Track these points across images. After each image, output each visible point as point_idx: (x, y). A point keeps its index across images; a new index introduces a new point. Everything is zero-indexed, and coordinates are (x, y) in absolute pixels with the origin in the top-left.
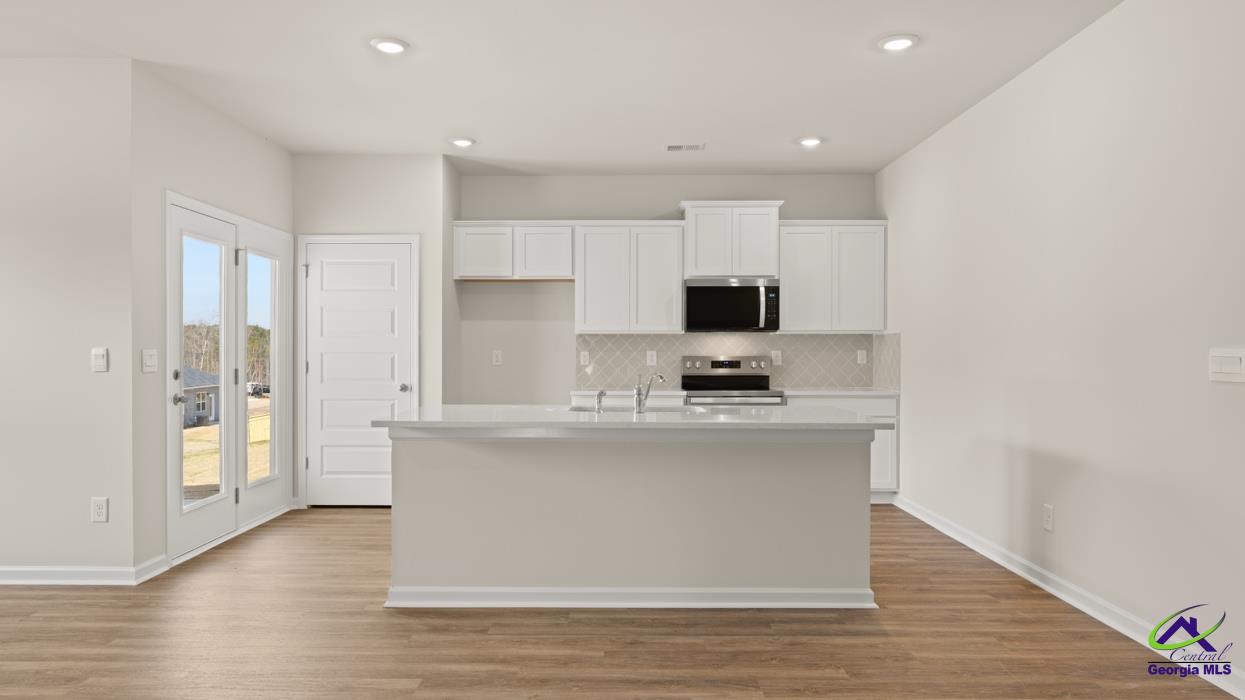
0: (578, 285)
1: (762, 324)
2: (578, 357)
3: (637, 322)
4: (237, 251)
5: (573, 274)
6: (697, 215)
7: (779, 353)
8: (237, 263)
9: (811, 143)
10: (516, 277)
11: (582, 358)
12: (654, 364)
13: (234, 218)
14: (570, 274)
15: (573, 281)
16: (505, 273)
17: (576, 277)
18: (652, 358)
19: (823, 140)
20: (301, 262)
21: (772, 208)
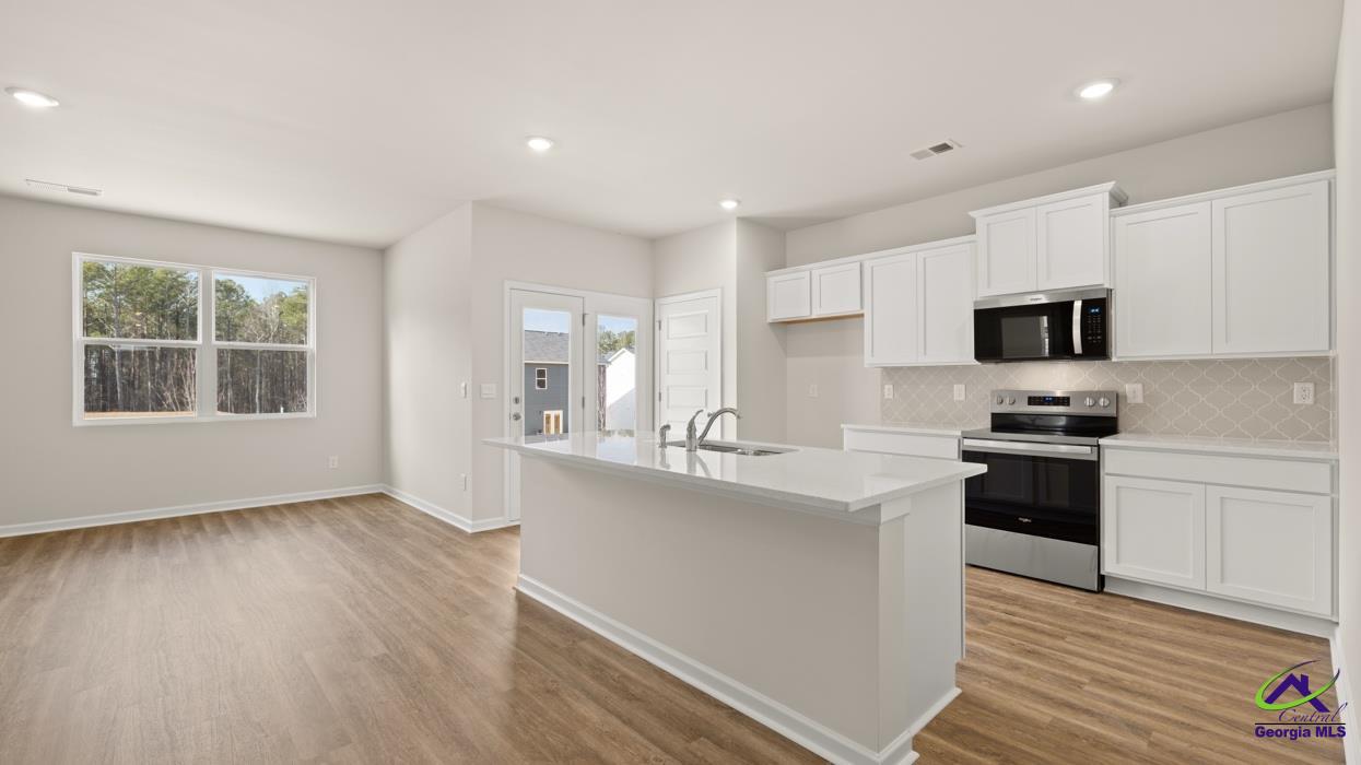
0: (867, 320)
1: (1078, 348)
2: (883, 388)
3: (925, 354)
4: (584, 316)
5: (862, 307)
6: (988, 225)
7: (1139, 386)
8: (584, 324)
9: (1097, 91)
10: (813, 317)
11: (886, 390)
12: (962, 398)
13: (579, 293)
14: (859, 308)
15: (862, 315)
16: (804, 313)
17: (865, 311)
18: (959, 392)
19: (1118, 82)
20: (657, 319)
21: (1100, 194)
